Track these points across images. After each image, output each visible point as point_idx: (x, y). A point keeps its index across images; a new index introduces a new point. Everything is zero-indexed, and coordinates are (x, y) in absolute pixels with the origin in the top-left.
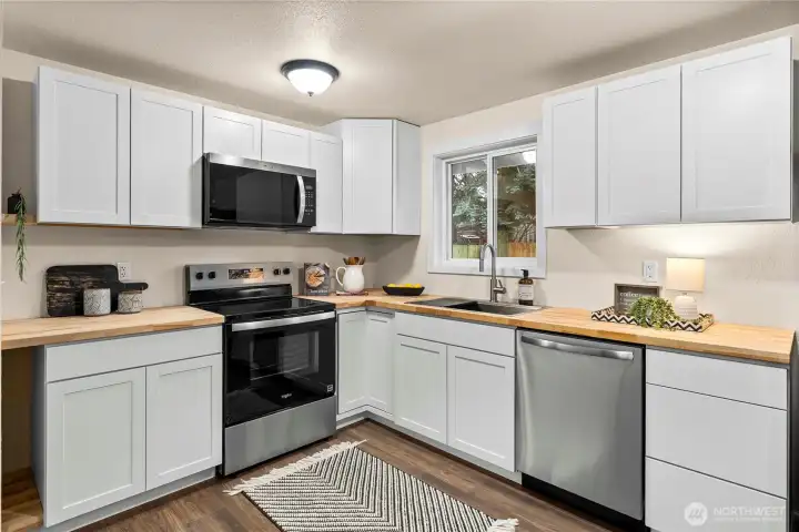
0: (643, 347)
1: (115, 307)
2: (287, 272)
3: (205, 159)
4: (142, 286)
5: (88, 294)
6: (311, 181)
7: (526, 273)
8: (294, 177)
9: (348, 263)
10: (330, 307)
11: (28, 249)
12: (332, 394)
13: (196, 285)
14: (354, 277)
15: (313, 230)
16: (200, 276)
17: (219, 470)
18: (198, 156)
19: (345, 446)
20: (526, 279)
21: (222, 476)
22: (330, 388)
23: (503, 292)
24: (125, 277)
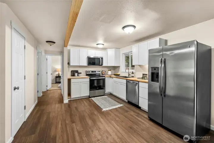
0: (139, 82)
1: (78, 76)
2: (99, 72)
3: (88, 57)
4: (81, 73)
5: (75, 74)
6: (102, 59)
7: (133, 72)
8: (100, 58)
9: (109, 70)
10: (104, 77)
11: (70, 68)
12: (104, 89)
13: (87, 73)
14: (110, 73)
15: (103, 66)
16: (88, 72)
17: (89, 96)
18: (87, 57)
19: (106, 96)
20: (133, 73)
21: (89, 97)
22: (104, 88)
23: (130, 75)
24: (79, 72)
